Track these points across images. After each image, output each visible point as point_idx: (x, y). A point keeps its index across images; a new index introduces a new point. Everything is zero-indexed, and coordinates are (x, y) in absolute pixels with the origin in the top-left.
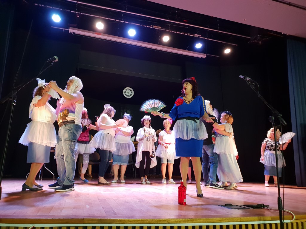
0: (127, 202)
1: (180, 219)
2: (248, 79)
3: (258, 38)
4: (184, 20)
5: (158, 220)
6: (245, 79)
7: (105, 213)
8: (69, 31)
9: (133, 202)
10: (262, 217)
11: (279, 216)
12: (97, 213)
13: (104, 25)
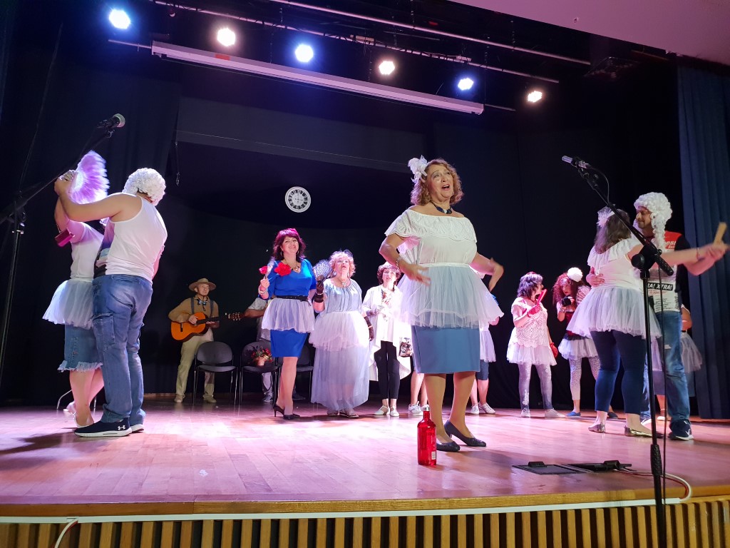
0: (299, 462)
1: (422, 500)
2: (583, 165)
3: (609, 64)
4: (431, 23)
5: (370, 504)
6: (574, 164)
7: (246, 487)
8: (151, 50)
9: (311, 461)
10: (614, 492)
11: (653, 490)
12: (225, 489)
13: (237, 36)
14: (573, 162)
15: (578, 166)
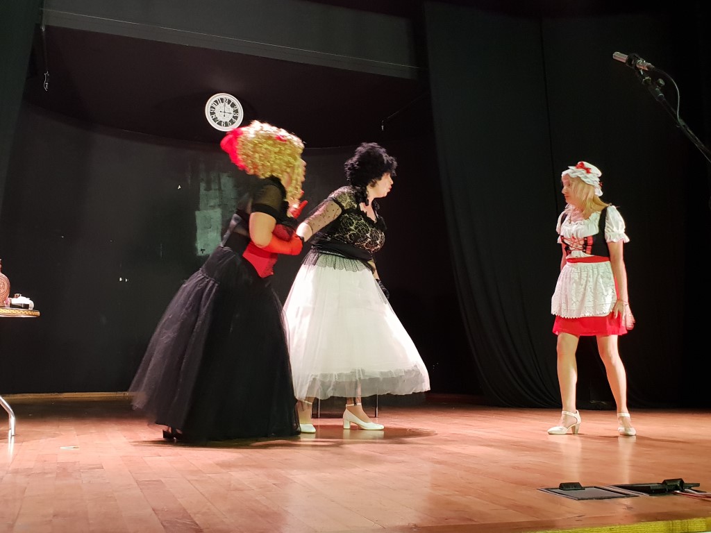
0: (237, 489)
2: (643, 64)
6: (630, 64)
9: (254, 488)
10: (678, 522)
14: (629, 61)
15: (636, 67)
